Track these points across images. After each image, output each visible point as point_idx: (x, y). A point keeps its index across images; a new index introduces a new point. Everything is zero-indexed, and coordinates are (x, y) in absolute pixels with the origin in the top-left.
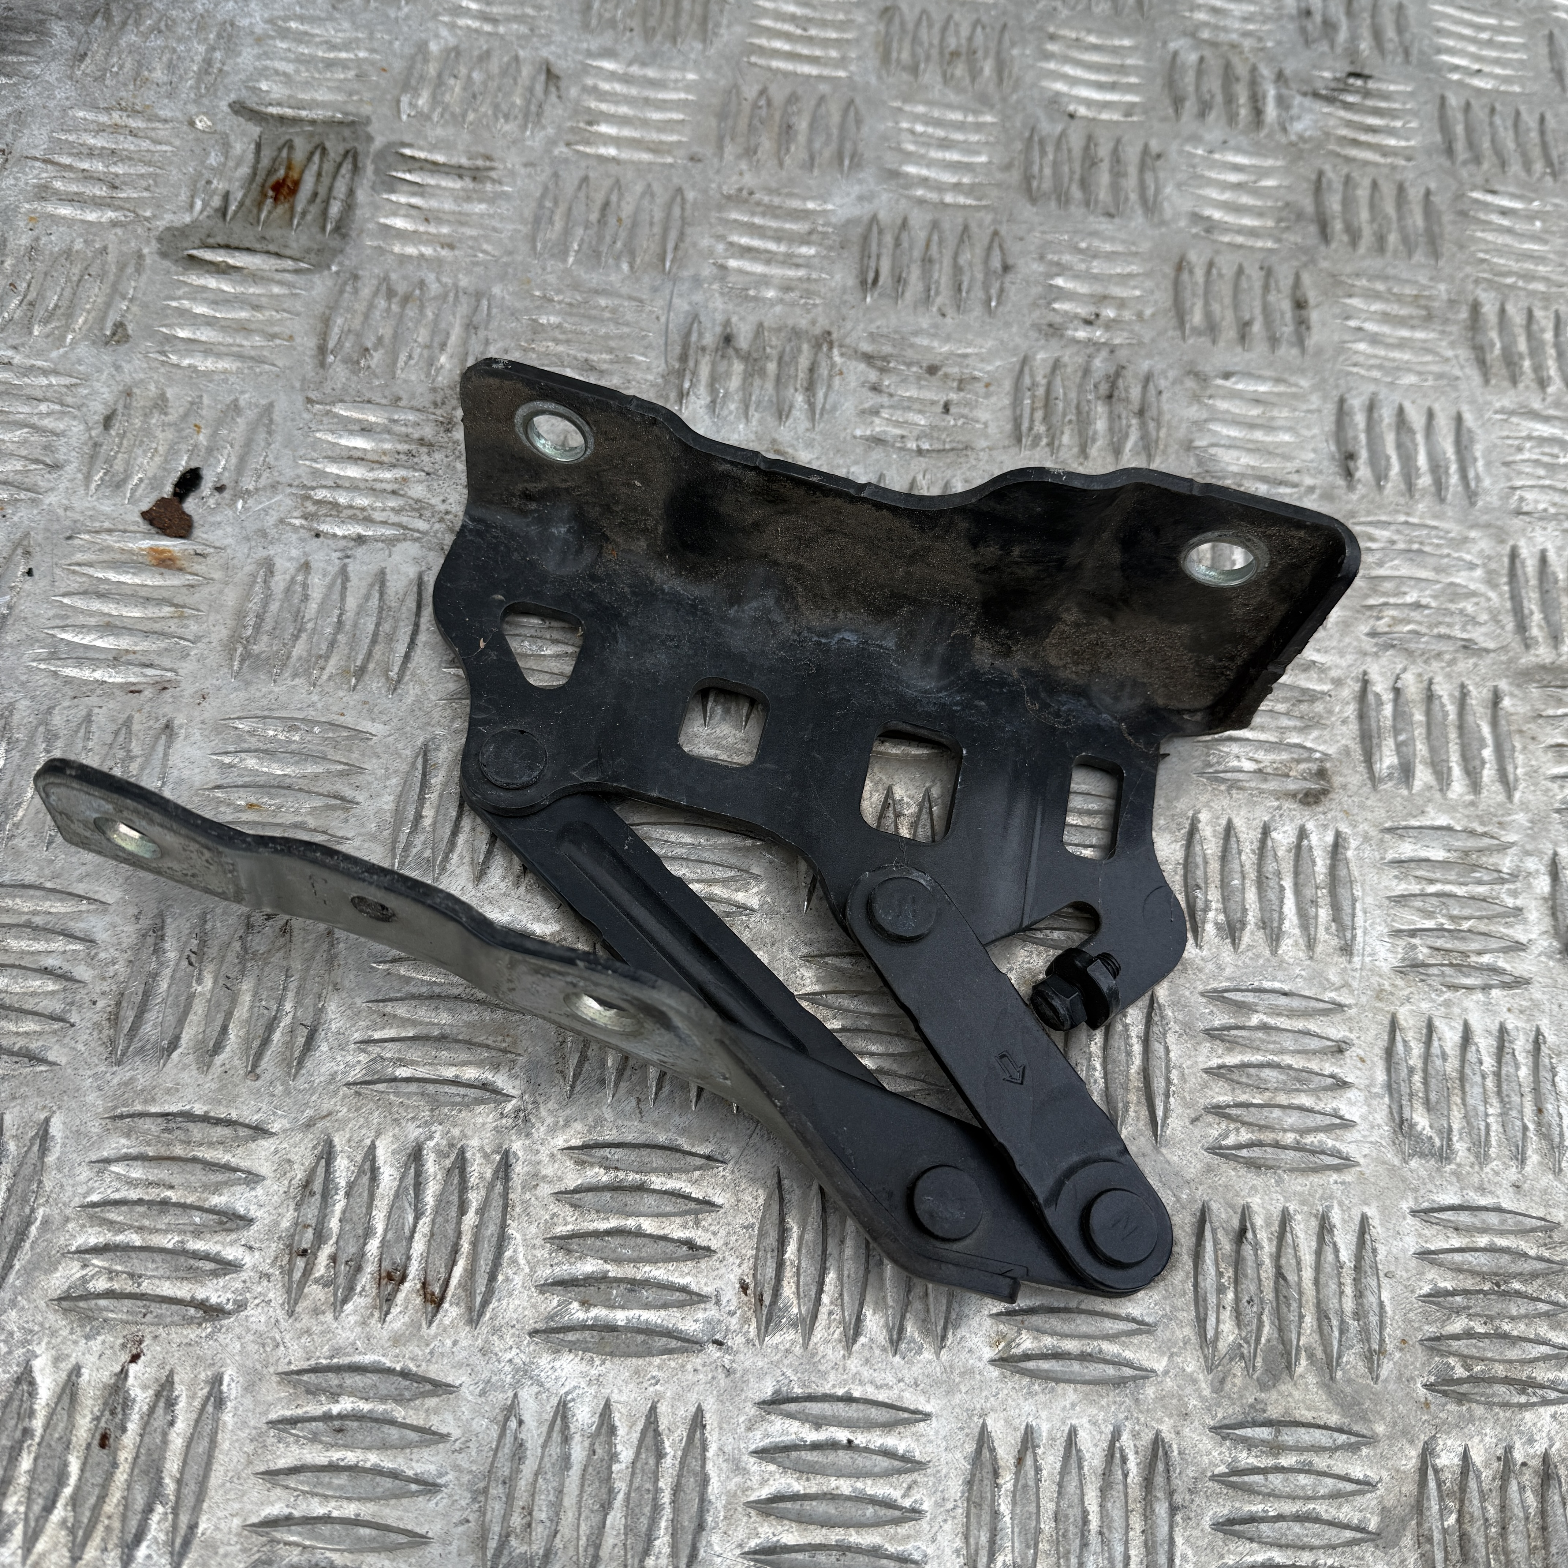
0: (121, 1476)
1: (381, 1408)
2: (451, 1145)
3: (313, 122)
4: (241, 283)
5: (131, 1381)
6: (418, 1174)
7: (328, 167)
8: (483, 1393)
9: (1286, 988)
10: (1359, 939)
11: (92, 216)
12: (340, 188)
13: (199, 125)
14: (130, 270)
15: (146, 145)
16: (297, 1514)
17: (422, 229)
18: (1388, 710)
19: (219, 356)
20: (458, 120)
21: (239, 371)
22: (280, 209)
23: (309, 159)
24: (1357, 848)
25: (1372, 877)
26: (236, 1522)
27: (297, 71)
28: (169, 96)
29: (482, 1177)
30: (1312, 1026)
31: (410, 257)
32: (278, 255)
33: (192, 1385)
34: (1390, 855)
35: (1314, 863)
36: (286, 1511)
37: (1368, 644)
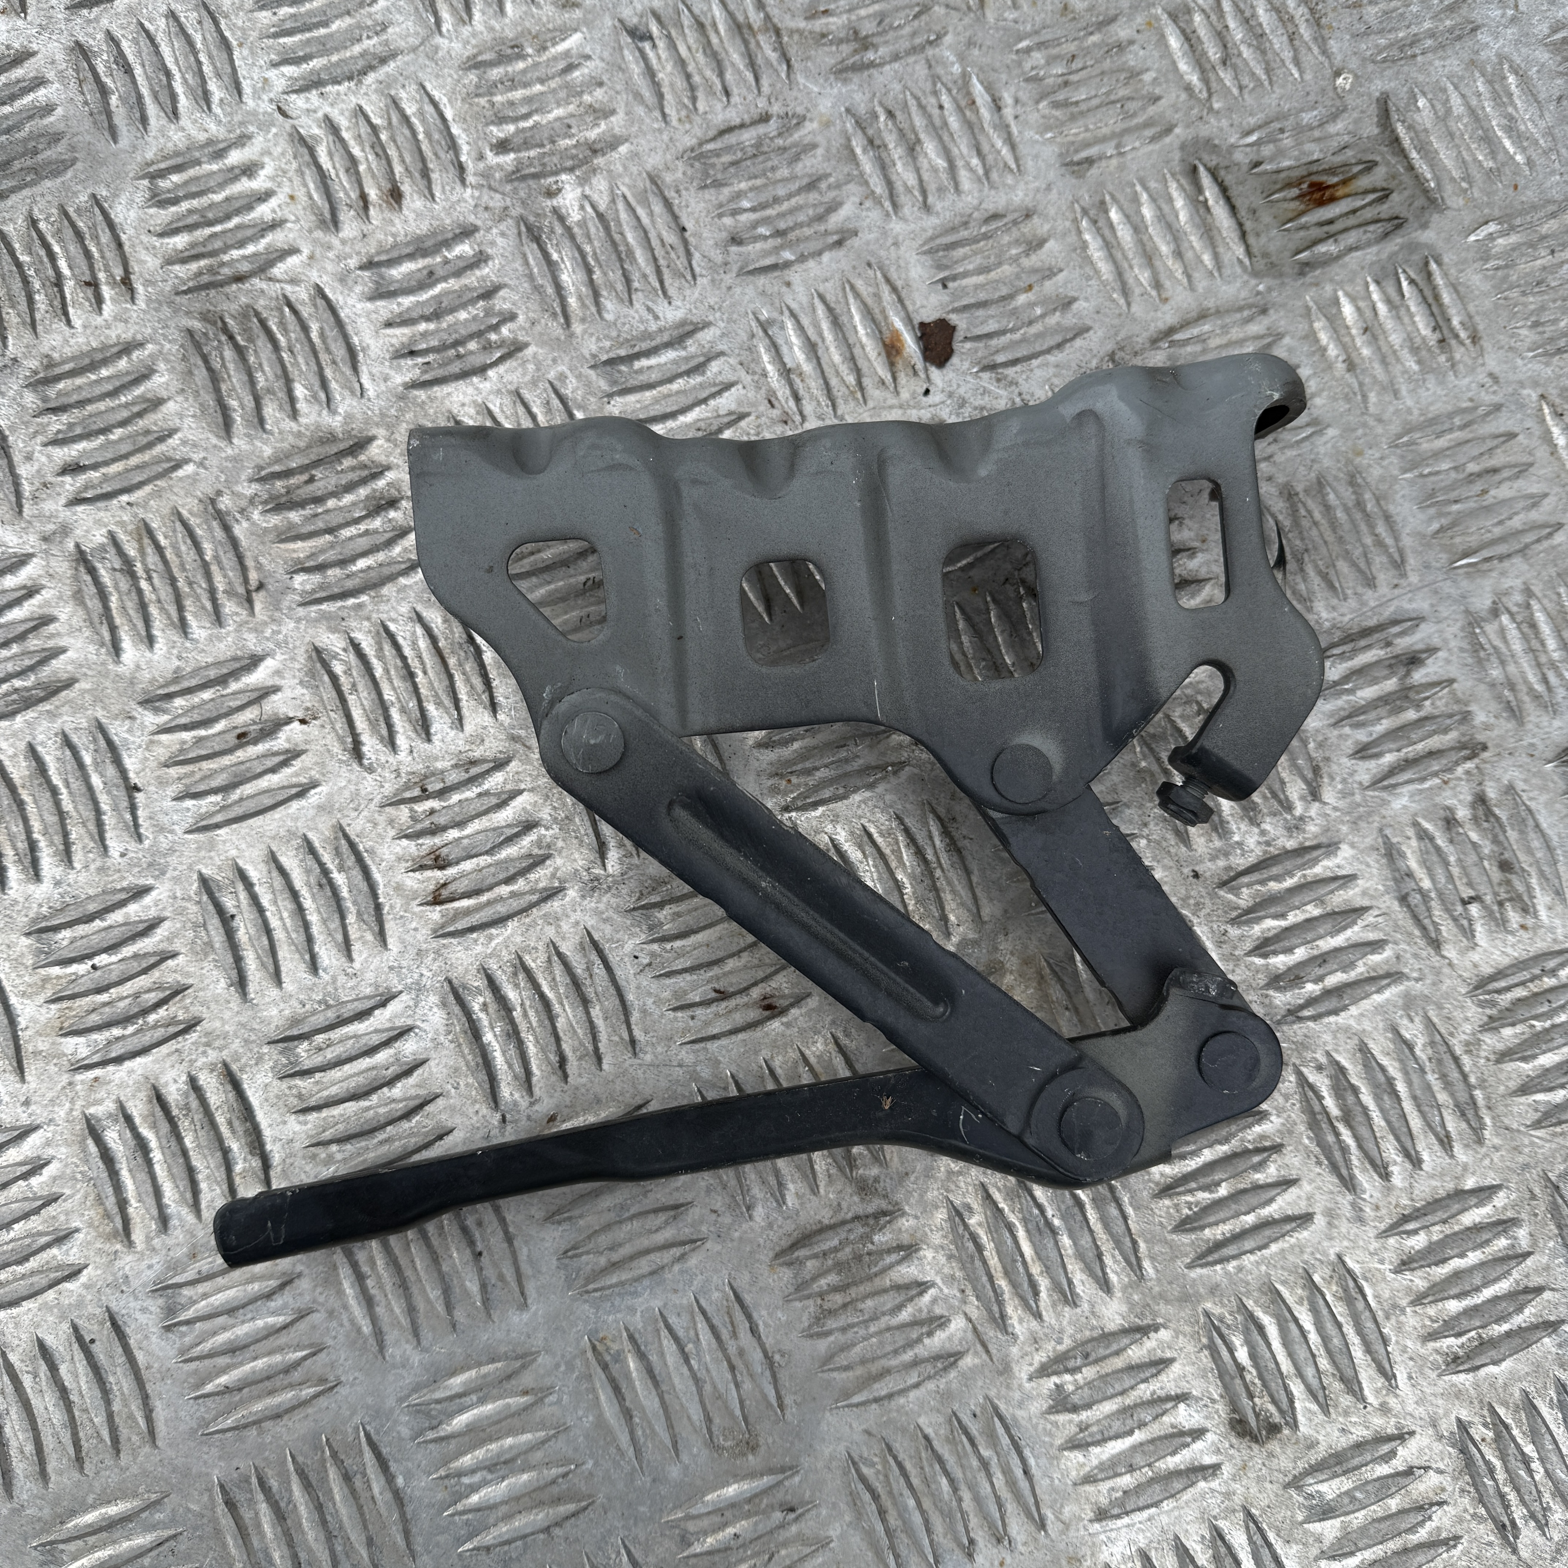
0: (227, 760)
1: (349, 904)
2: (549, 846)
3: (1411, 168)
4: (1196, 226)
5: (287, 728)
6: (517, 835)
7: (1369, 214)
8: (391, 968)
9: (1034, 1470)
10: (1119, 1523)
11: (1183, 66)
12: (1351, 238)
13: (1340, 81)
14: (1149, 133)
15: (1287, 55)
16: (257, 888)
17: (1354, 331)
18: (1383, 1470)
19: (1111, 257)
20: (1501, 286)
21: (1104, 284)
22: (1295, 205)
23: (1366, 192)
24: (1213, 1490)
25: (1190, 1514)
26: (233, 853)
27: (1459, 118)
28: (1356, 36)
29: (537, 881)
30: (1011, 1507)
31: (1317, 340)
32: (1243, 235)
33: (305, 769)
34: (1221, 1524)
35: (1174, 1453)
36: (255, 881)
37: (1448, 1425)
